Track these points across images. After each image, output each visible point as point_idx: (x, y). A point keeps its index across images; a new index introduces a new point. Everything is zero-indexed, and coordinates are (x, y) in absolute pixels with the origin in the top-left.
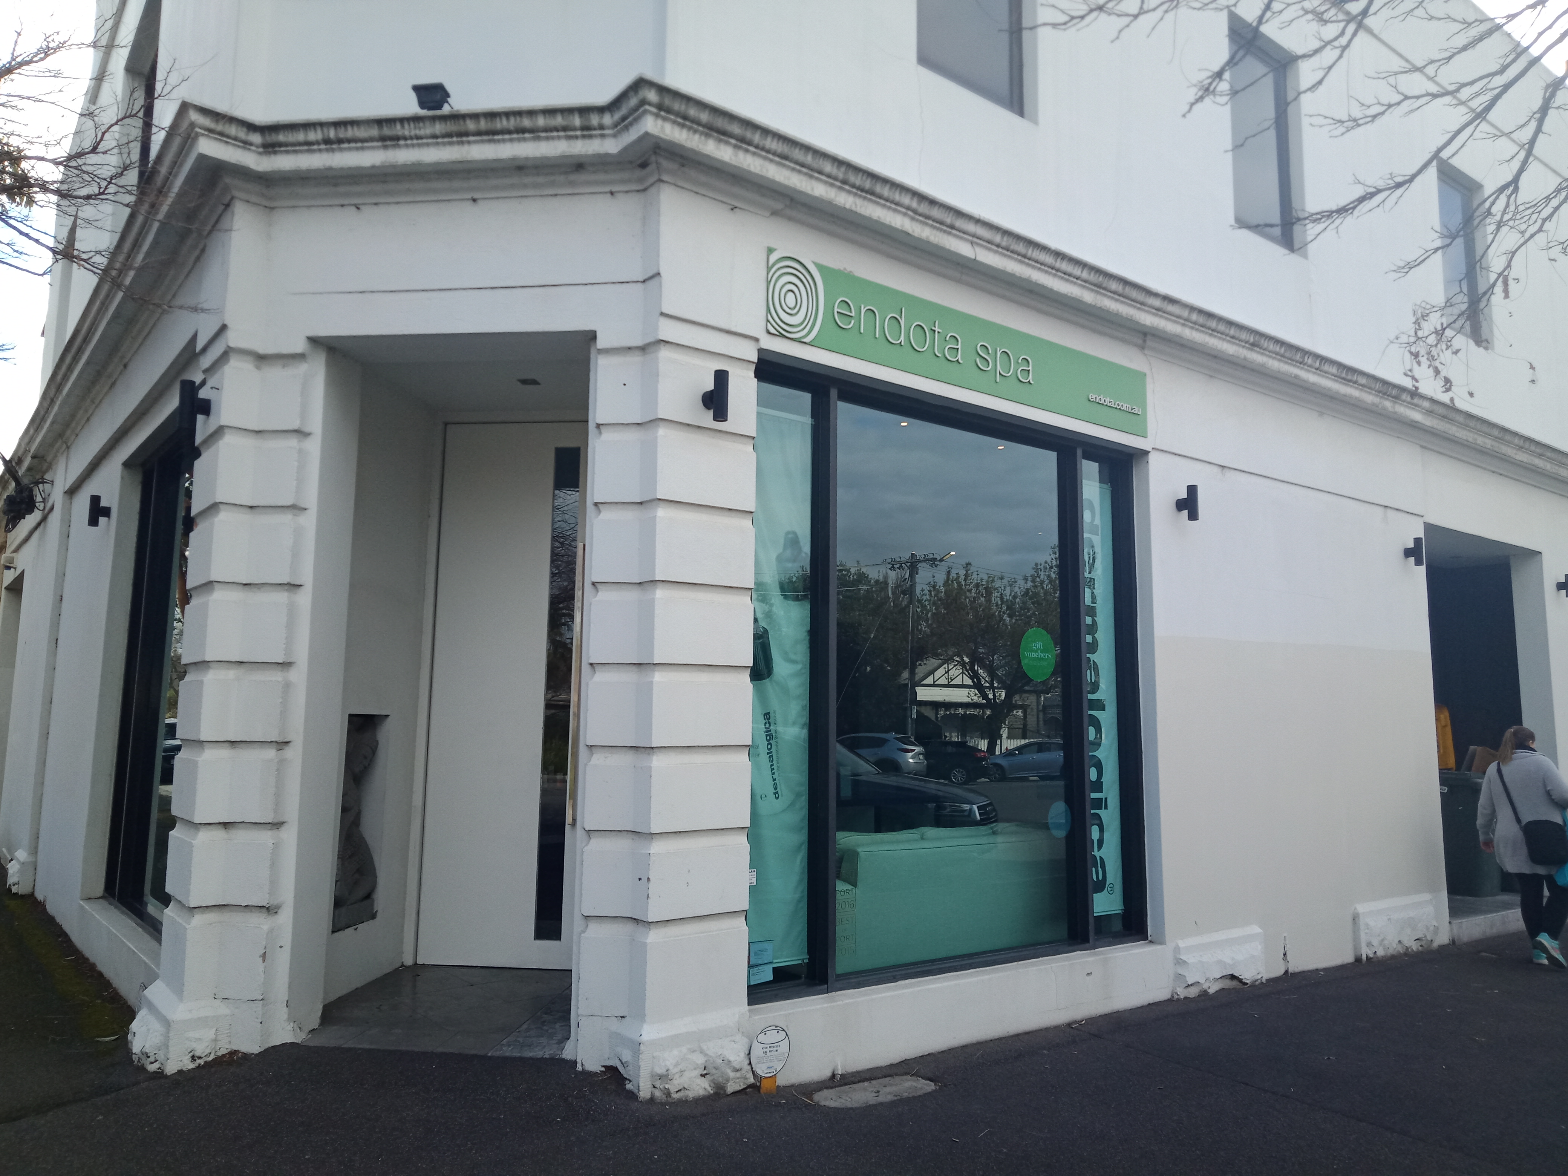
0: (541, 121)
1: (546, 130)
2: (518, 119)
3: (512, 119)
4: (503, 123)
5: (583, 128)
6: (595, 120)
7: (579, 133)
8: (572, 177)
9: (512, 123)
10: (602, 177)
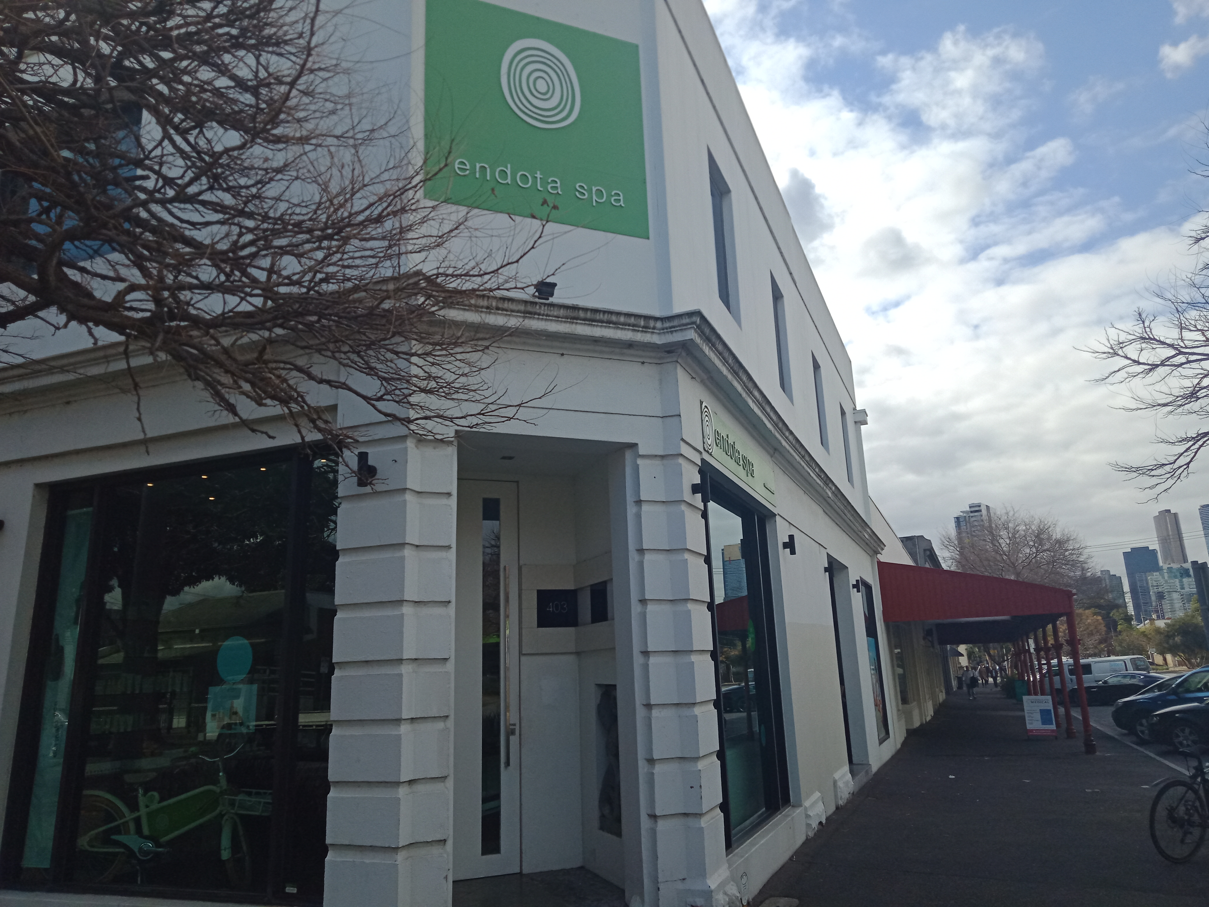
0: (622, 319)
1: (624, 324)
2: (610, 315)
3: (606, 315)
4: (601, 316)
5: (643, 327)
6: (652, 324)
7: (641, 329)
8: (625, 351)
9: (606, 317)
10: (640, 353)
